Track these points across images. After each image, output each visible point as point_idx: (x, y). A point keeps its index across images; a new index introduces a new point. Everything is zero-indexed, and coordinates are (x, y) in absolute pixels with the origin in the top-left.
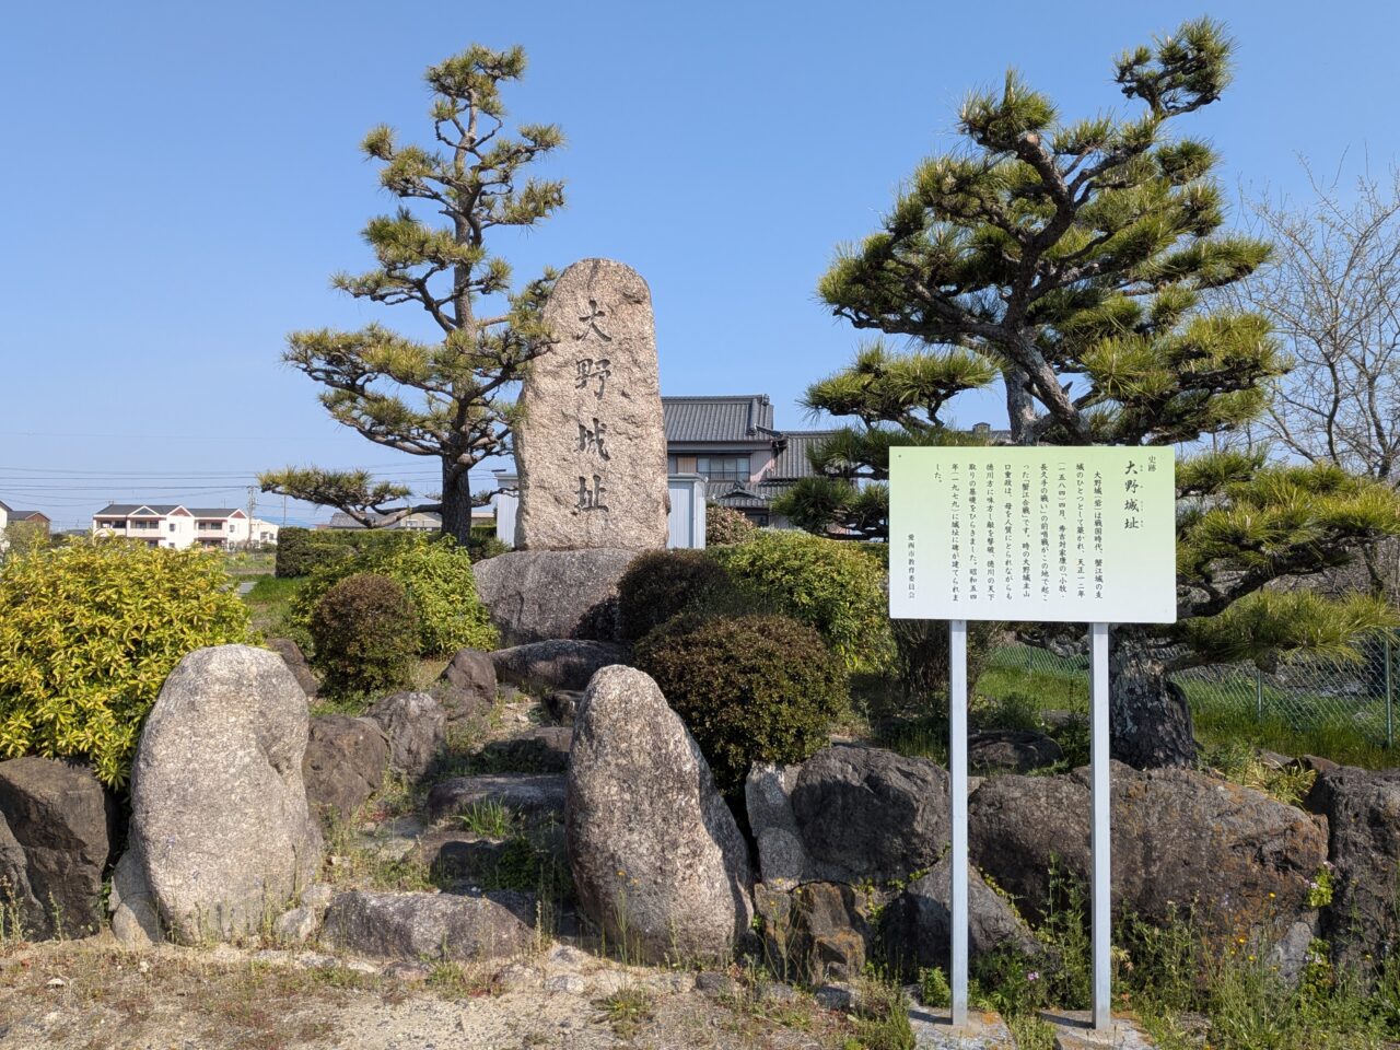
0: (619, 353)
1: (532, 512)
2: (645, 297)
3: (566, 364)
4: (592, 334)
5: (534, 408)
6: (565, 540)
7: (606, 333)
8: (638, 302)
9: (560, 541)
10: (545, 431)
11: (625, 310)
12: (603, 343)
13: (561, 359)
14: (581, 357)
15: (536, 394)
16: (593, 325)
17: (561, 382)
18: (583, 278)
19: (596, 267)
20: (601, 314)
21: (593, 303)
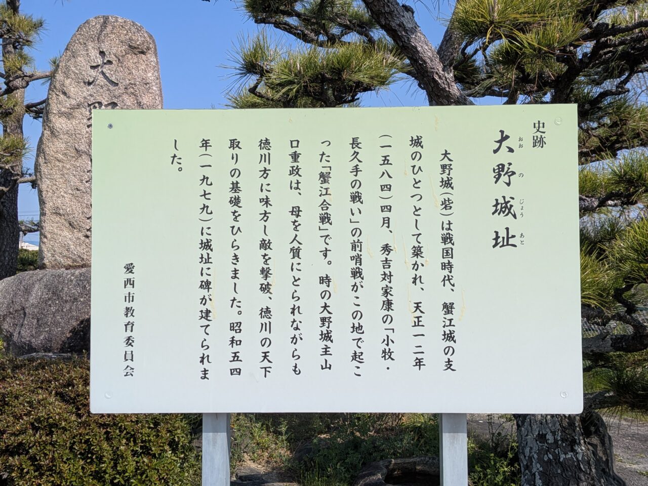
0: (125, 97)
1: (49, 236)
2: (148, 49)
3: (79, 106)
4: (101, 80)
5: (50, 144)
6: (79, 260)
7: (113, 79)
8: (143, 53)
9: (74, 261)
10: (60, 165)
11: (131, 60)
12: (112, 88)
13: (73, 102)
14: (92, 100)
15: (52, 133)
16: (103, 73)
17: (74, 122)
18: (94, 32)
19: (105, 24)
20: (110, 62)
21: (102, 53)
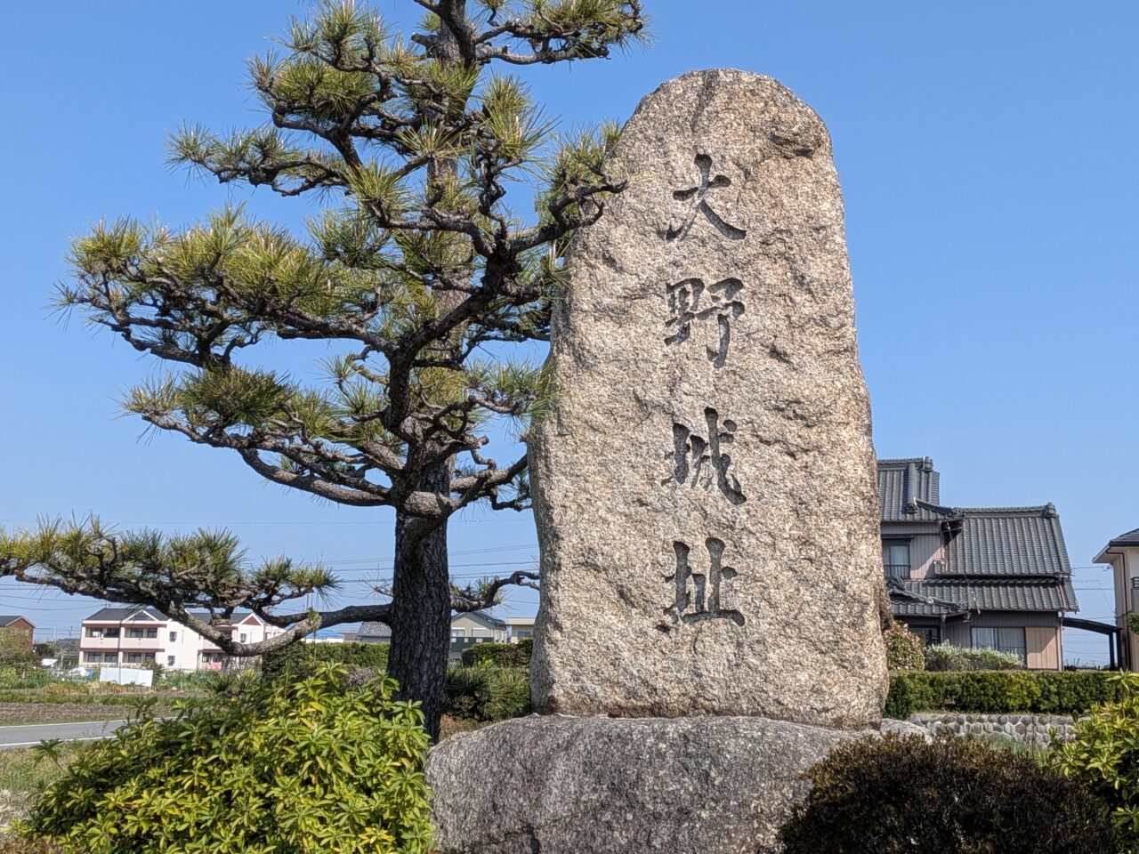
0: (763, 265)
1: (567, 624)
2: (818, 143)
3: (644, 291)
4: (703, 226)
5: (575, 389)
6: (643, 691)
7: (733, 221)
8: (806, 153)
9: (631, 694)
10: (598, 438)
11: (776, 172)
12: (727, 242)
13: (633, 282)
14: (677, 275)
15: (579, 359)
16: (705, 207)
17: (634, 330)
18: (683, 110)
19: (708, 89)
20: (722, 181)
21: (703, 160)
